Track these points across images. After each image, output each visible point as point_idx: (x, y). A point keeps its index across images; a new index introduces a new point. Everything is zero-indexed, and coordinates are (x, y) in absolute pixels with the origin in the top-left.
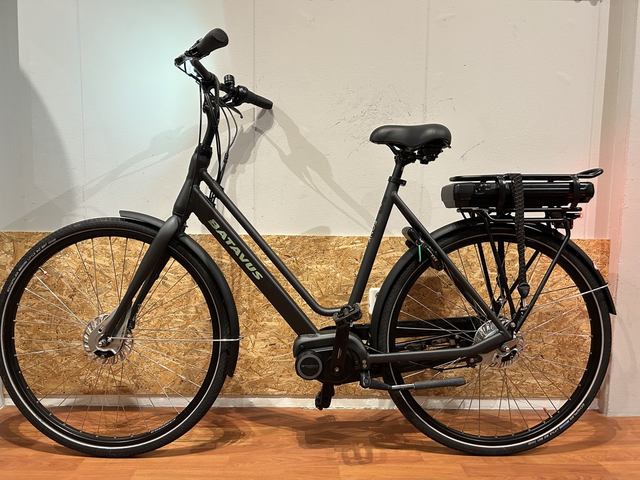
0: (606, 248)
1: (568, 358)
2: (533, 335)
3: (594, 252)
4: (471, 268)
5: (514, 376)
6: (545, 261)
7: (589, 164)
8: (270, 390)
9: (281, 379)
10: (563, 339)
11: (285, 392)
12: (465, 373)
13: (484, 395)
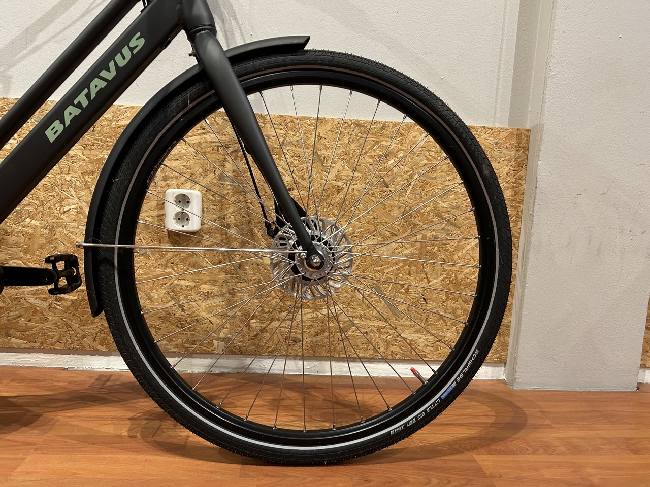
0: (524, 141)
1: (463, 303)
2: (413, 268)
3: (507, 148)
4: (323, 165)
5: (384, 328)
6: (434, 158)
7: (505, 13)
8: (13, 340)
9: (30, 324)
10: (456, 277)
11: (38, 344)
12: (312, 321)
13: (339, 354)
